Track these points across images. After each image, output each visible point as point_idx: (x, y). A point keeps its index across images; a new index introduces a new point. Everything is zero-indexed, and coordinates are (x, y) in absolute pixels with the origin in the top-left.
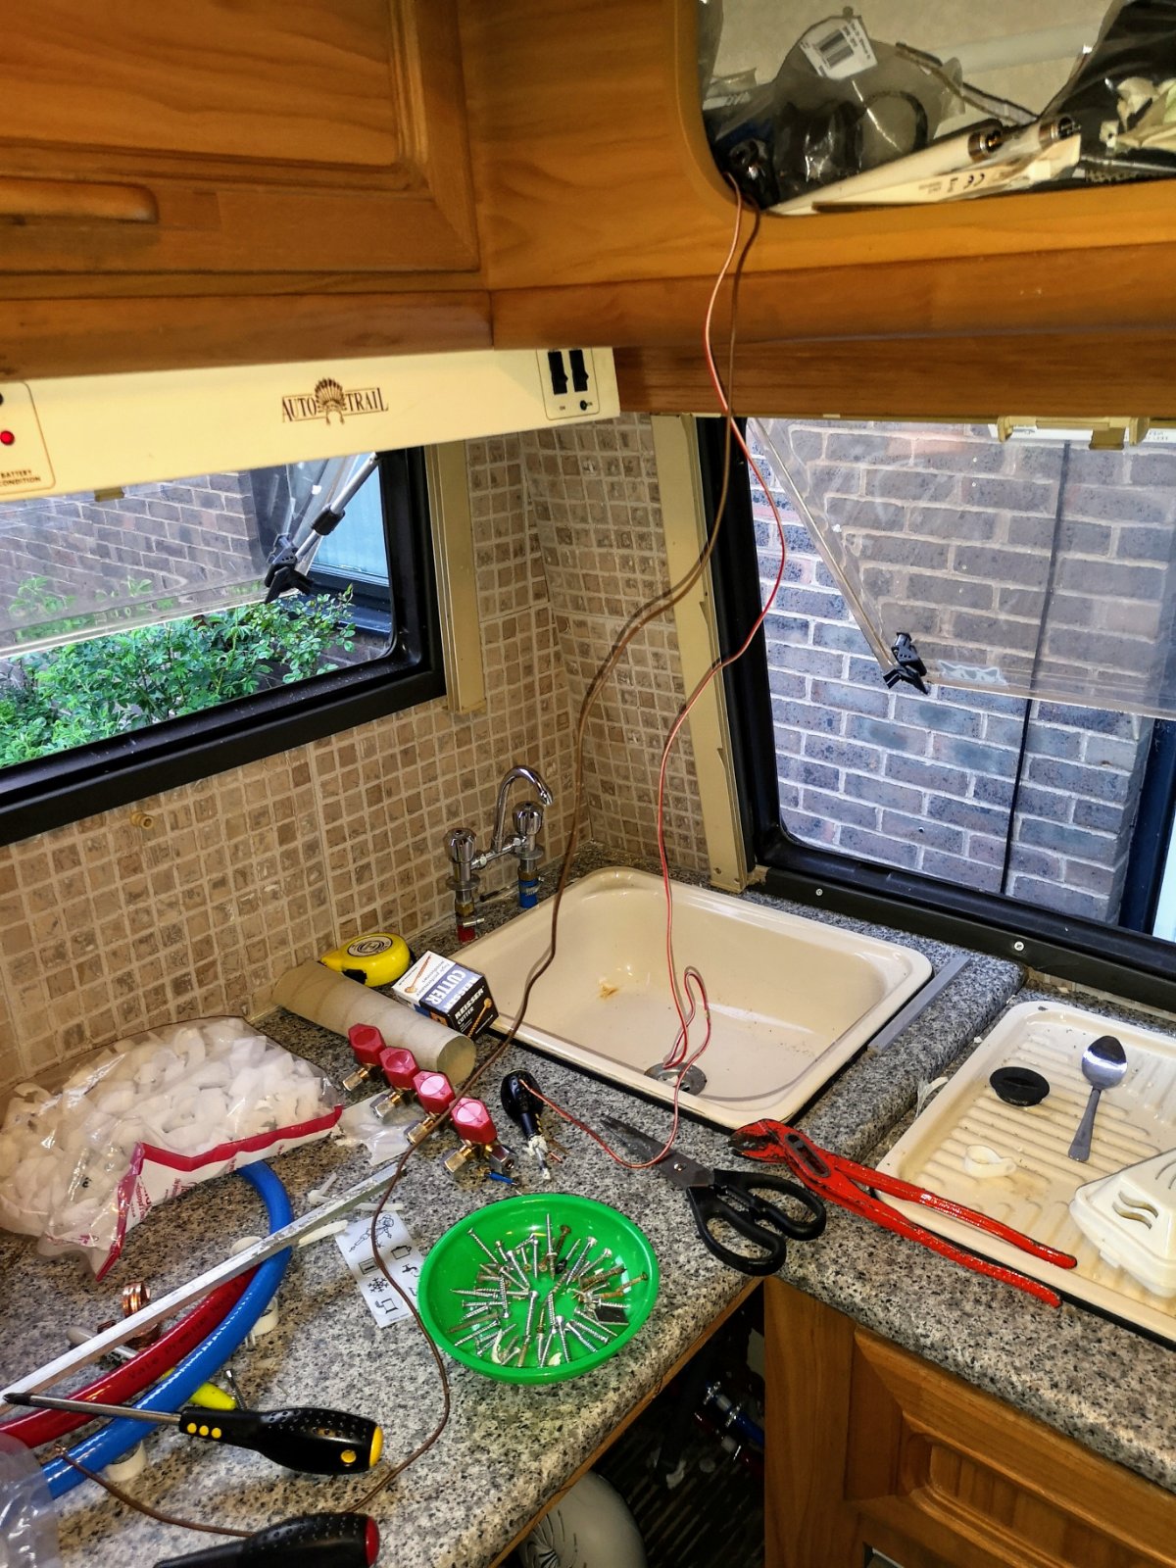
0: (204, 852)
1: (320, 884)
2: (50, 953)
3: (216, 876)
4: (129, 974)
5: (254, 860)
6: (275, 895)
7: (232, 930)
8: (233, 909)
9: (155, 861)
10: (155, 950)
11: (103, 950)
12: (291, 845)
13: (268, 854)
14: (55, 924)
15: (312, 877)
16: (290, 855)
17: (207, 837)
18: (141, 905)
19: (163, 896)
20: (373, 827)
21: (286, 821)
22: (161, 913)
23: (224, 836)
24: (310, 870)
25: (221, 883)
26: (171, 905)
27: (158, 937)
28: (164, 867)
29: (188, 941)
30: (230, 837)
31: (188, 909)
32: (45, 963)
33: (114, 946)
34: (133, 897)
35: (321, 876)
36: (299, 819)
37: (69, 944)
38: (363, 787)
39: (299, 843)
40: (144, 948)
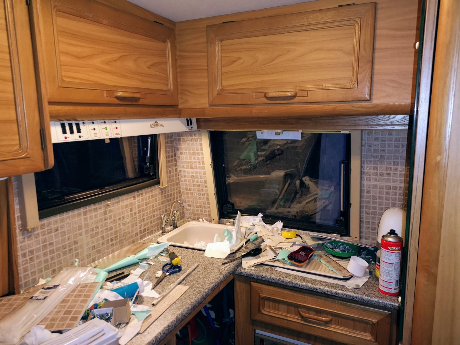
0: (117, 212)
1: (136, 222)
2: (91, 229)
3: (119, 217)
4: (103, 236)
5: (126, 215)
6: (129, 223)
7: (121, 229)
8: (121, 224)
9: (109, 213)
10: (108, 232)
11: (100, 230)
12: (132, 212)
13: (128, 214)
14: (93, 223)
15: (135, 220)
16: (131, 214)
17: (118, 209)
18: (106, 221)
19: (110, 220)
20: (146, 210)
21: (131, 207)
22: (110, 224)
23: (121, 209)
24: (135, 218)
25: (120, 219)
26: (111, 222)
27: (109, 229)
28: (111, 214)
29: (114, 230)
30: (122, 209)
31: (114, 223)
32: (90, 231)
33: (101, 229)
34: (105, 220)
35: (136, 220)
36: (133, 207)
37: (94, 228)
38: (144, 202)
39: (133, 212)
40: (106, 231)
